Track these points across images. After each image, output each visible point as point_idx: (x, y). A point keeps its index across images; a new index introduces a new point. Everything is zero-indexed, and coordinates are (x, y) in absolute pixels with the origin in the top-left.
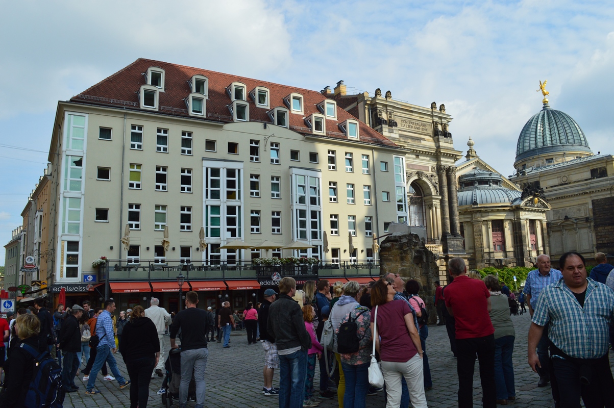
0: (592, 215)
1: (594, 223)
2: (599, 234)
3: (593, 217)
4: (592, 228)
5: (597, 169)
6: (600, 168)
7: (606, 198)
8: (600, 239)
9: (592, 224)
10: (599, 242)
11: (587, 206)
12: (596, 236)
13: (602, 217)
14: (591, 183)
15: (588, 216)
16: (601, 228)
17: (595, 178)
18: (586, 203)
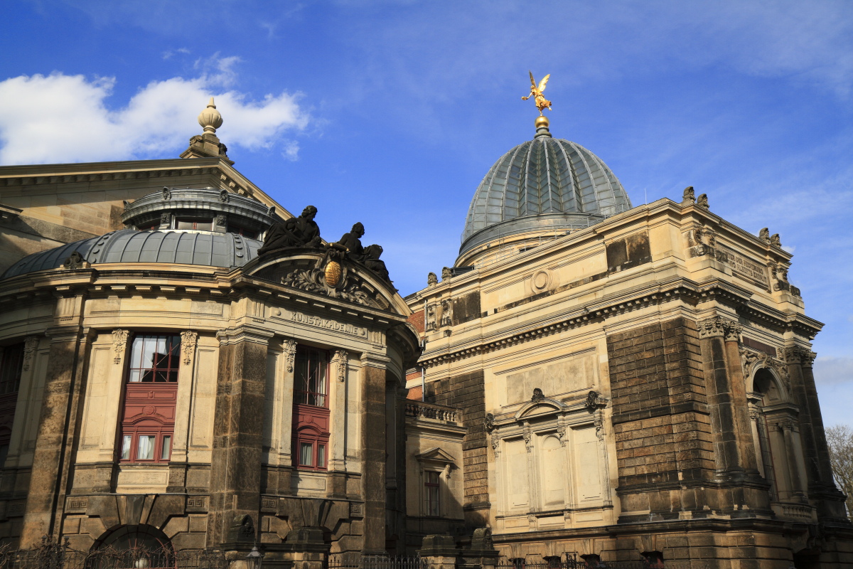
0: (607, 384)
1: (614, 410)
2: (626, 445)
3: (609, 392)
4: (607, 425)
5: (622, 243)
6: (631, 239)
7: (646, 328)
8: (629, 463)
9: (608, 412)
10: (628, 472)
11: (594, 357)
12: (618, 451)
13: (635, 390)
14: (605, 286)
15: (595, 388)
16: (631, 425)
17: (618, 268)
18: (593, 348)
